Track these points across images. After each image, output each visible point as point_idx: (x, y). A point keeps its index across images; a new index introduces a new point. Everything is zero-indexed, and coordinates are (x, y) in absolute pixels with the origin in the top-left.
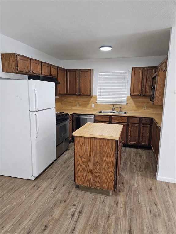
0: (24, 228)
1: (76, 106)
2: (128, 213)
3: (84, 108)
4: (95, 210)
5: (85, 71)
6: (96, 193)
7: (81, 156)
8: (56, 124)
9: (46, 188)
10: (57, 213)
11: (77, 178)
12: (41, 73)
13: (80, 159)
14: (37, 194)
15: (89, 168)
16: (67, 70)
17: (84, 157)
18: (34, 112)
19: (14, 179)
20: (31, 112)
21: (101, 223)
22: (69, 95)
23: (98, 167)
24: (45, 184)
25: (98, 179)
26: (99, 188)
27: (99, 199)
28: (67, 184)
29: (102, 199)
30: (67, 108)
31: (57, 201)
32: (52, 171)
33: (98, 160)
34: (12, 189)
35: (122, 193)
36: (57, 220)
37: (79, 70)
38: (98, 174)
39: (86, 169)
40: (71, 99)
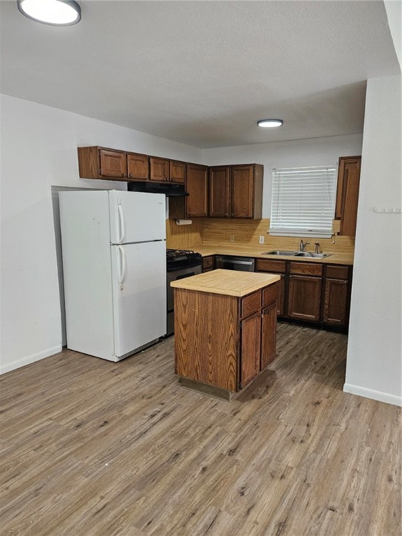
0: (76, 419)
1: (229, 239)
2: (245, 429)
3: (245, 246)
4: (192, 414)
5: (243, 168)
6: (208, 393)
7: (184, 323)
8: (168, 271)
9: (130, 376)
10: (129, 410)
11: (180, 364)
12: (147, 177)
13: (182, 329)
14: (113, 381)
15: (197, 346)
16: (209, 168)
17: (188, 327)
18: (118, 245)
19: (87, 358)
20: (114, 245)
21: (192, 433)
22: (213, 217)
23: (210, 346)
24: (130, 371)
25: (210, 367)
26: (212, 384)
27: (208, 402)
28: (166, 376)
29: (213, 404)
30: (212, 245)
31: (138, 395)
32: (152, 353)
33: (210, 333)
34: (79, 370)
35: (256, 400)
36: (127, 418)
37: (233, 167)
38: (210, 359)
39: (192, 348)
40: (217, 226)
